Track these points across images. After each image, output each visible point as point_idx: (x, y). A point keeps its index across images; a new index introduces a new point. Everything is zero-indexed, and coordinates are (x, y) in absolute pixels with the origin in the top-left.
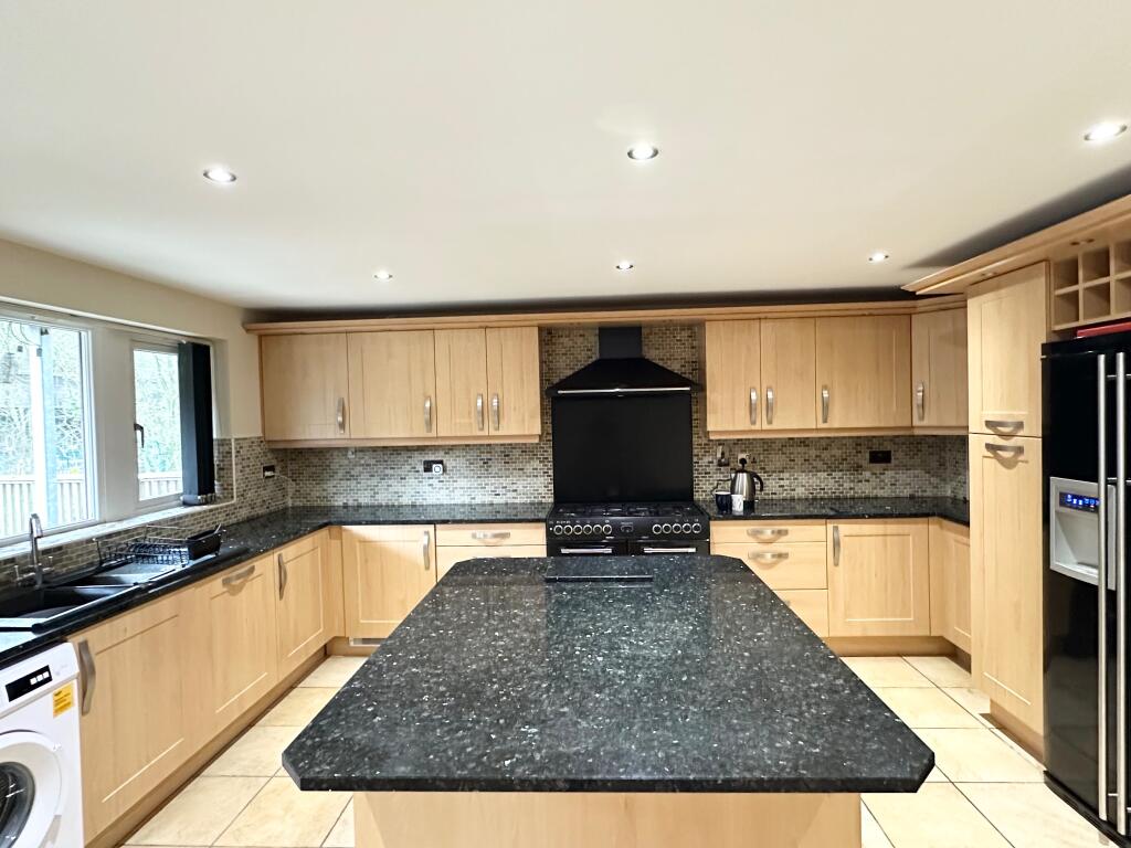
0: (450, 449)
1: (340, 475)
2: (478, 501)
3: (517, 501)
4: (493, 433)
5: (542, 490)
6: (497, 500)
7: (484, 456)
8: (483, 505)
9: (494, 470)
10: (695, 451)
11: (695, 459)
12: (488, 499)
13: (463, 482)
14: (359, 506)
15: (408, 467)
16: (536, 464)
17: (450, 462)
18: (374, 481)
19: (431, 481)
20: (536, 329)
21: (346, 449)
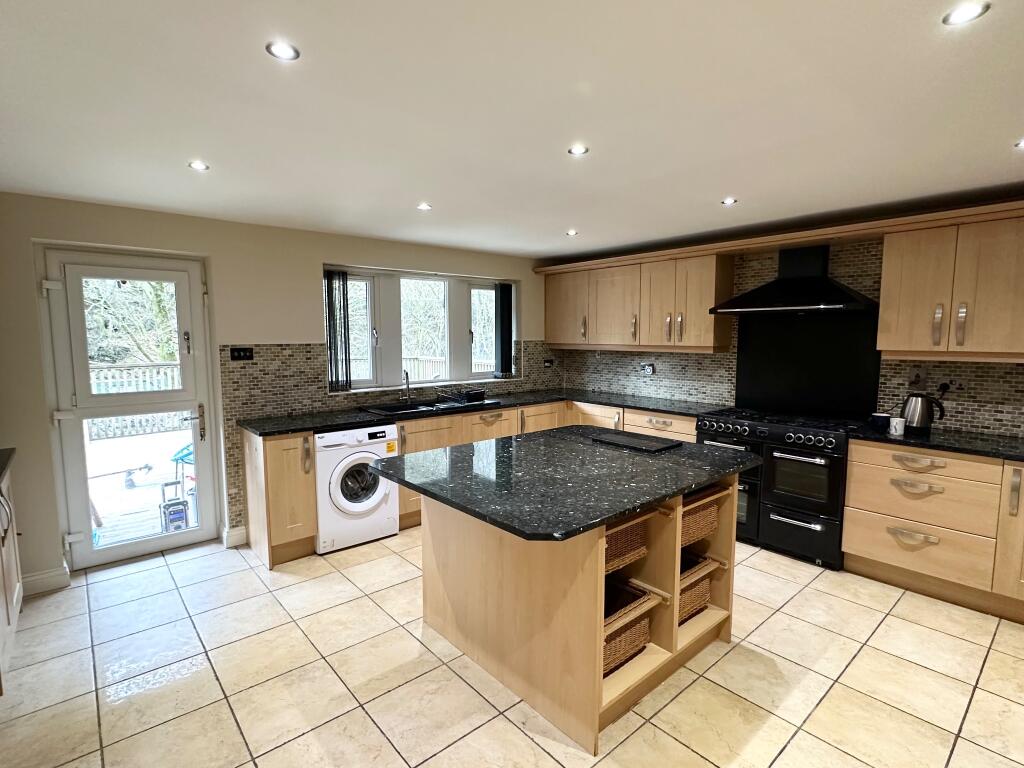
0: (659, 355)
1: (591, 370)
2: (676, 397)
3: (706, 401)
4: (677, 344)
5: (726, 395)
6: (690, 399)
7: (683, 363)
8: (680, 401)
9: (689, 374)
10: (883, 372)
11: (882, 380)
12: (683, 397)
13: (666, 382)
14: (601, 392)
15: (631, 368)
16: (723, 372)
17: (659, 366)
18: (610, 376)
19: (645, 379)
20: (715, 257)
21: (595, 351)
